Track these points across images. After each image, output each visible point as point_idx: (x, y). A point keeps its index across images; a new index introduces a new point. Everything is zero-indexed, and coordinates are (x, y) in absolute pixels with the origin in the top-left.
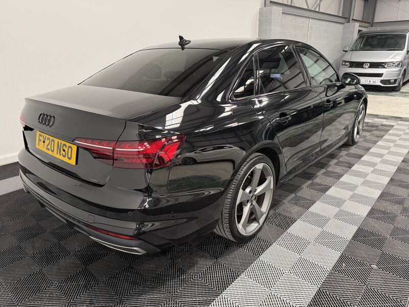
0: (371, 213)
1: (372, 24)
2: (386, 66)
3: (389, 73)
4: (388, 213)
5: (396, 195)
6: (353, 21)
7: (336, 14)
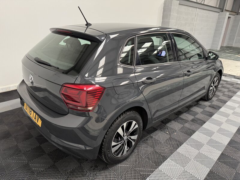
7: (215, 6)
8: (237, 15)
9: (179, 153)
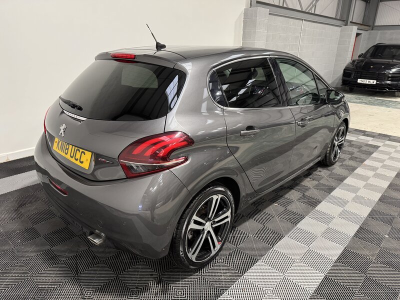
1: (373, 27)
6: (352, 24)
7: (334, 17)
8: (372, 30)
9: (277, 252)
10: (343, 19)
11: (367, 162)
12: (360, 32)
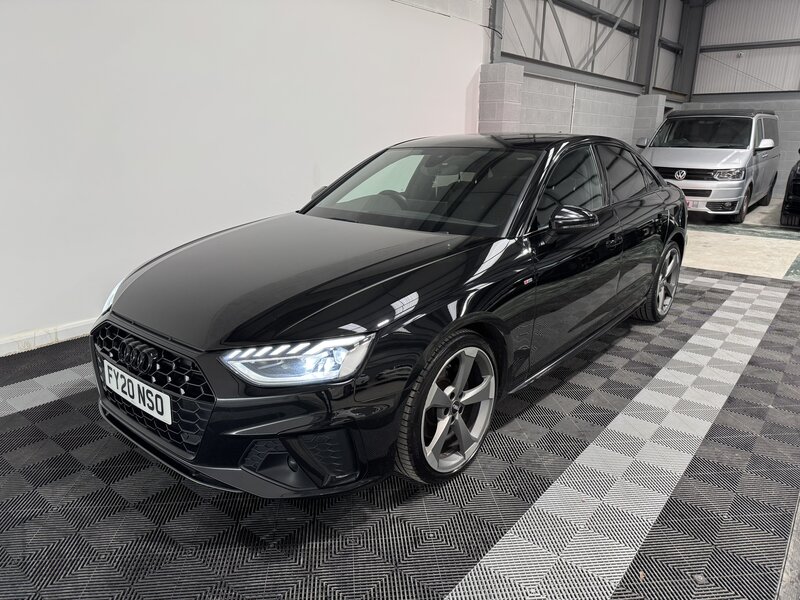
0: (693, 468)
1: (690, 96)
2: (716, 177)
3: (722, 190)
4: (723, 468)
5: (739, 432)
6: (655, 91)
7: (624, 78)
8: (689, 102)
10: (640, 84)
11: (706, 326)
12: (670, 105)
